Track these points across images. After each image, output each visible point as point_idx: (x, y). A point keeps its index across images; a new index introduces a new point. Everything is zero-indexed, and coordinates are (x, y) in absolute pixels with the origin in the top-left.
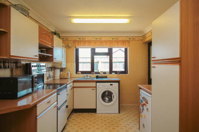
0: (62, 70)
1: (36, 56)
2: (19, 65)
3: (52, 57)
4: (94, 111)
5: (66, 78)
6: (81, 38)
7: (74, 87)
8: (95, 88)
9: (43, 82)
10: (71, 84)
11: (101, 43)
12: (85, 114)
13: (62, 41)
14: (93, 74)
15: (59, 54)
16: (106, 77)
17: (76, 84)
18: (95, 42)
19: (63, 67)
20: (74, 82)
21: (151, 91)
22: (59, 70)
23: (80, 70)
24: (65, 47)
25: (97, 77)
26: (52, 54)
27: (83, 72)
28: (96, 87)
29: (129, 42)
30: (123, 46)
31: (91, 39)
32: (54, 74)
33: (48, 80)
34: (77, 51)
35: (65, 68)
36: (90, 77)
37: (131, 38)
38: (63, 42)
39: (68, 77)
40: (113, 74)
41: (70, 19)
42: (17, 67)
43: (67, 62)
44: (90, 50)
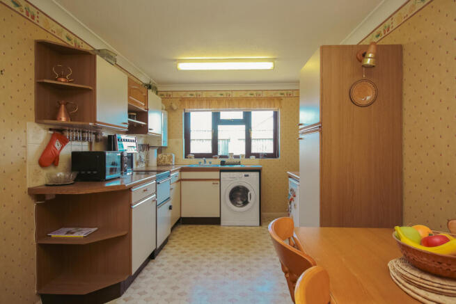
0: (160, 150)
1: (124, 123)
2: (99, 137)
3: (146, 126)
4: (216, 221)
5: (168, 165)
6: (194, 93)
7: (180, 180)
8: (219, 182)
9: (132, 167)
10: (177, 173)
11: (231, 102)
12: (200, 226)
13: (160, 99)
14: (216, 158)
15: (156, 122)
16: (239, 163)
17: (186, 175)
18: (219, 101)
19: (162, 145)
20: (182, 170)
21: (298, 175)
22: (155, 151)
23: (191, 152)
24: (166, 110)
25: (223, 163)
26: (146, 121)
27: (198, 156)
28: (220, 180)
29: (280, 99)
30: (270, 107)
31: (212, 94)
32: (147, 156)
33: (138, 167)
34: (187, 116)
35: (165, 147)
36: (210, 163)
37: (285, 92)
38: (163, 102)
39: (172, 162)
40: (253, 157)
41: (175, 63)
42: (97, 140)
43: (169, 137)
44: (210, 114)
